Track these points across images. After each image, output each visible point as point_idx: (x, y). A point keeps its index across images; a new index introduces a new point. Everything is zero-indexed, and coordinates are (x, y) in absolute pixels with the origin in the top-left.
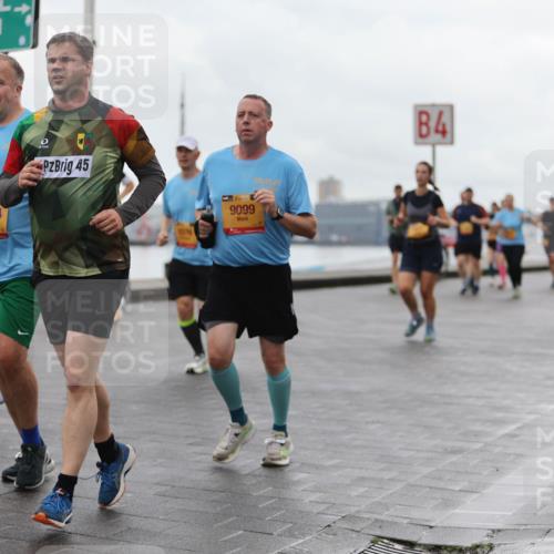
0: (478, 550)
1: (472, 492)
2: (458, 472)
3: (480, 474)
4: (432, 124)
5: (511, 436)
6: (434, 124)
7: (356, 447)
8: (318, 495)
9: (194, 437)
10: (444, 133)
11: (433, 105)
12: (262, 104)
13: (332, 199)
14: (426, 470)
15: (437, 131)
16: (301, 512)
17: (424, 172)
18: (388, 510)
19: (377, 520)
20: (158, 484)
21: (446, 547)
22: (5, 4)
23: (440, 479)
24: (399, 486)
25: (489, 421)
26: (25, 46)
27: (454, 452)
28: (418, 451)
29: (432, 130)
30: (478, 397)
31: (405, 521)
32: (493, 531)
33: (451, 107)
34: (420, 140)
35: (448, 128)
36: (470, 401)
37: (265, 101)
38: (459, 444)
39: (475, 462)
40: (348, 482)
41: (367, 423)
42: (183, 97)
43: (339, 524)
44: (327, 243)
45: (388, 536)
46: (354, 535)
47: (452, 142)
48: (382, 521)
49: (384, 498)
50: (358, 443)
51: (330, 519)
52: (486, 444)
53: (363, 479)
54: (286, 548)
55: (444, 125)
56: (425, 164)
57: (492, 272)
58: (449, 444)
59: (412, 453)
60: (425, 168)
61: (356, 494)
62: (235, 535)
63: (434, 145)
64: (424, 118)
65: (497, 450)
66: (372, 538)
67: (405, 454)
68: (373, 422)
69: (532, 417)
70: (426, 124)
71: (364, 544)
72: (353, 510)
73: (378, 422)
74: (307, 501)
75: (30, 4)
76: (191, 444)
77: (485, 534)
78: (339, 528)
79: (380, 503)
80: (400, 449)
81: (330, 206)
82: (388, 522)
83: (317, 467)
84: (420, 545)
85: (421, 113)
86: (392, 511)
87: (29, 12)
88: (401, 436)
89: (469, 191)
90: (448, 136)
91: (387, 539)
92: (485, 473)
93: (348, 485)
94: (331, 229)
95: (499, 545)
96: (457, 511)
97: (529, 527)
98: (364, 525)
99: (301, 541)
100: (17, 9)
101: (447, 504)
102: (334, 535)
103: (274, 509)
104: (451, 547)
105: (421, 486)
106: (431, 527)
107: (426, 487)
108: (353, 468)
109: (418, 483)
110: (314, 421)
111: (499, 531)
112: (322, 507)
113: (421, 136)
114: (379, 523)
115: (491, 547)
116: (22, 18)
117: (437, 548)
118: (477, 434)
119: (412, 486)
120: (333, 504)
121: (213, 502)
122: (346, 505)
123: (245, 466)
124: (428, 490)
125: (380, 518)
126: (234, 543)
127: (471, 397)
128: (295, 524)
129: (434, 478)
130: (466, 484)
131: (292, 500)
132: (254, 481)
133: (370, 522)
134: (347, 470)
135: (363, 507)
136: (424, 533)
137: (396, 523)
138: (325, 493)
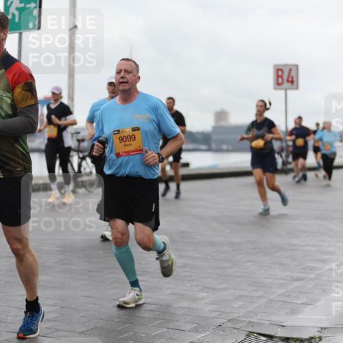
0: (313, 340)
1: (309, 304)
2: (300, 292)
3: (313, 293)
4: (285, 77)
7: (237, 277)
8: (214, 306)
10: (292, 82)
11: (286, 65)
12: (133, 64)
13: (223, 123)
14: (281, 291)
15: (288, 81)
16: (202, 317)
18: (257, 315)
19: (250, 322)
21: (292, 339)
22: (21, 2)
23: (289, 296)
24: (264, 300)
25: (319, 260)
26: (33, 28)
27: (298, 280)
28: (275, 279)
29: (285, 81)
30: (312, 246)
31: (267, 322)
32: (322, 329)
33: (297, 66)
34: (277, 87)
35: (295, 79)
36: (308, 248)
37: (135, 62)
38: (301, 275)
39: (311, 286)
40: (232, 298)
41: (245, 262)
43: (226, 325)
44: (219, 150)
45: (257, 331)
46: (236, 331)
47: (297, 88)
48: (253, 323)
49: (254, 308)
50: (238, 274)
51: (221, 321)
52: (318, 275)
53: (241, 296)
54: (194, 339)
55: (292, 78)
56: (262, 101)
58: (295, 275)
59: (272, 280)
60: (261, 104)
61: (237, 306)
62: (161, 331)
63: (286, 90)
64: (280, 73)
65: (324, 278)
66: (246, 333)
67: (268, 281)
68: (248, 261)
70: (282, 77)
71: (242, 337)
72: (235, 316)
73: (251, 261)
74: (207, 310)
75: (36, 3)
77: (317, 330)
78: (227, 327)
79: (251, 312)
81: (222, 127)
82: (256, 323)
83: (213, 289)
84: (277, 337)
85: (278, 70)
86: (259, 317)
87: (35, 7)
88: (266, 270)
89: (300, 118)
90: (295, 84)
91: (256, 333)
92: (317, 293)
93: (232, 300)
94: (222, 142)
95: (325, 337)
96: (299, 316)
98: (242, 325)
99: (203, 335)
100: (28, 6)
101: (293, 312)
102: (224, 331)
104: (295, 338)
105: (277, 301)
106: (283, 326)
107: (279, 301)
108: (235, 289)
109: (276, 299)
110: (211, 261)
111: (325, 328)
112: (216, 314)
113: (278, 84)
114: (251, 324)
115: (320, 339)
116: (31, 11)
117: (287, 339)
118: (312, 269)
119: (272, 301)
120: (223, 312)
121: (149, 310)
122: (231, 313)
123: (168, 288)
124: (281, 303)
125: (252, 320)
126: (161, 336)
127: (308, 245)
128: (199, 324)
129: (285, 296)
130: (305, 299)
131: (198, 309)
132: (174, 297)
133: (246, 323)
134: (232, 291)
135: (241, 314)
136: (279, 330)
137: (262, 324)
138: (218, 305)
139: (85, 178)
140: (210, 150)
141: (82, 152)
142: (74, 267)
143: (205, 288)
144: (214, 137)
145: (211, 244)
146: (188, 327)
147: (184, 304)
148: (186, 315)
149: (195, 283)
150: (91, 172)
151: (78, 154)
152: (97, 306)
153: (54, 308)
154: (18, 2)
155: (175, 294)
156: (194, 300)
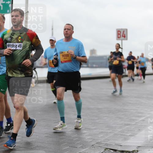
0: (134, 152)
1: (132, 136)
2: (128, 130)
3: (134, 131)
4: (121, 34)
5: (143, 120)
6: (122, 34)
7: (100, 123)
8: (90, 137)
9: (56, 121)
10: (125, 37)
11: (122, 29)
12: (71, 26)
13: (94, 55)
14: (120, 130)
15: (123, 36)
16: (85, 141)
17: (118, 46)
18: (109, 141)
19: (106, 144)
20: (46, 134)
21: (125, 151)
22: (3, 1)
23: (124, 132)
24: (112, 134)
25: (137, 116)
27: (128, 125)
28: (117, 124)
29: (121, 36)
30: (134, 110)
31: (114, 144)
32: (138, 147)
33: (127, 30)
34: (118, 39)
35: (126, 35)
36: (132, 111)
38: (129, 123)
39: (133, 128)
40: (98, 133)
41: (103, 117)
42: (52, 27)
43: (96, 145)
44: (92, 67)
45: (109, 148)
46: (100, 148)
47: (127, 39)
48: (108, 144)
49: (108, 138)
51: (93, 143)
52: (136, 123)
53: (102, 132)
54: (81, 151)
55: (125, 35)
57: (137, 75)
58: (126, 123)
59: (115, 125)
61: (100, 136)
62: (67, 148)
63: (122, 40)
64: (119, 33)
65: (139, 124)
66: (105, 148)
68: (105, 117)
69: (149, 115)
70: (120, 34)
71: (102, 150)
72: (99, 141)
74: (87, 138)
75: (10, 1)
76: (55, 123)
80: (113, 124)
81: (93, 57)
83: (90, 129)
84: (118, 150)
85: (118, 31)
86: (110, 141)
87: (10, 3)
88: (113, 121)
89: (131, 52)
90: (126, 37)
91: (109, 149)
92: (136, 131)
93: (98, 134)
94: (93, 63)
95: (140, 150)
96: (128, 141)
97: (148, 146)
98: (103, 145)
99: (85, 149)
100: (7, 3)
101: (126, 139)
102: (94, 148)
103: (78, 140)
104: (127, 151)
105: (118, 134)
106: (121, 146)
110: (88, 116)
111: (140, 147)
113: (118, 37)
114: (107, 144)
115: (138, 151)
116: (8, 5)
117: (123, 151)
118: (134, 120)
119: (116, 134)
120: (94, 139)
122: (98, 140)
123: (70, 129)
124: (120, 135)
126: (66, 150)
127: (132, 110)
128: (83, 145)
129: (122, 132)
130: (131, 134)
131: (83, 138)
132: (72, 133)
134: (98, 130)
135: (102, 140)
136: (119, 147)
137: (112, 144)
138: (92, 136)
140: (88, 67)
143: (86, 129)
144: (90, 61)
150: (35, 77)
152: (38, 137)
154: (2, 1)
156: (81, 134)
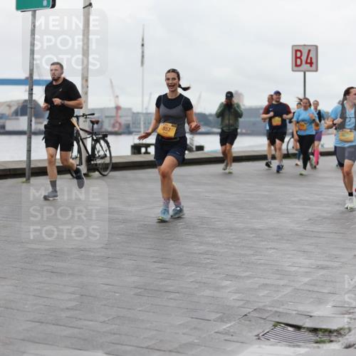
0: (342, 331)
1: (335, 294)
2: (326, 281)
3: (340, 282)
4: (304, 58)
7: (260, 264)
8: (239, 295)
9: (156, 257)
10: (311, 64)
11: (305, 46)
14: (306, 280)
15: (307, 63)
16: (227, 306)
18: (283, 305)
19: (276, 312)
20: (135, 287)
21: (321, 330)
23: (315, 285)
24: (289, 290)
27: (323, 268)
28: (300, 267)
29: (304, 62)
31: (294, 312)
33: (317, 47)
34: (297, 68)
35: (314, 61)
40: (257, 287)
41: (267, 249)
42: (143, 39)
43: (252, 314)
46: (263, 321)
47: (316, 70)
48: (280, 312)
49: (280, 298)
50: (262, 262)
51: (246, 311)
53: (266, 285)
54: (220, 329)
55: (311, 58)
58: (319, 263)
59: (294, 269)
61: (262, 294)
62: (185, 321)
63: (304, 72)
64: (299, 54)
66: (273, 323)
68: (271, 248)
70: (300, 58)
71: (268, 327)
72: (261, 305)
73: (274, 249)
74: (231, 299)
76: (155, 262)
78: (253, 317)
79: (278, 301)
80: (290, 266)
82: (283, 313)
83: (237, 277)
84: (304, 328)
85: (296, 51)
86: (285, 307)
90: (314, 66)
91: (284, 324)
93: (256, 289)
95: (354, 328)
96: (328, 306)
98: (268, 315)
99: (229, 325)
101: (321, 301)
102: (250, 321)
104: (324, 329)
105: (303, 290)
106: (311, 316)
107: (305, 290)
108: (259, 278)
109: (301, 288)
112: (241, 303)
113: (296, 65)
114: (278, 313)
115: (350, 330)
117: (315, 330)
119: (298, 290)
120: (248, 301)
121: (171, 299)
122: (255, 302)
123: (191, 276)
124: (307, 292)
125: (278, 310)
128: (224, 314)
129: (311, 285)
131: (222, 298)
132: (197, 286)
133: (272, 313)
134: (256, 279)
135: (267, 303)
136: (307, 320)
137: (289, 314)
138: (243, 294)
139: (99, 161)
141: (96, 134)
142: (92, 254)
143: (229, 276)
145: (232, 230)
146: (214, 316)
147: (208, 292)
148: (211, 304)
149: (217, 271)
151: (92, 136)
152: (117, 295)
153: (73, 296)
155: (197, 283)
156: (218, 288)
